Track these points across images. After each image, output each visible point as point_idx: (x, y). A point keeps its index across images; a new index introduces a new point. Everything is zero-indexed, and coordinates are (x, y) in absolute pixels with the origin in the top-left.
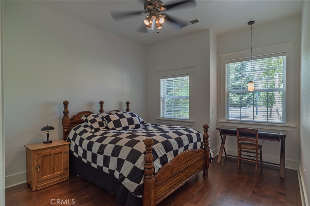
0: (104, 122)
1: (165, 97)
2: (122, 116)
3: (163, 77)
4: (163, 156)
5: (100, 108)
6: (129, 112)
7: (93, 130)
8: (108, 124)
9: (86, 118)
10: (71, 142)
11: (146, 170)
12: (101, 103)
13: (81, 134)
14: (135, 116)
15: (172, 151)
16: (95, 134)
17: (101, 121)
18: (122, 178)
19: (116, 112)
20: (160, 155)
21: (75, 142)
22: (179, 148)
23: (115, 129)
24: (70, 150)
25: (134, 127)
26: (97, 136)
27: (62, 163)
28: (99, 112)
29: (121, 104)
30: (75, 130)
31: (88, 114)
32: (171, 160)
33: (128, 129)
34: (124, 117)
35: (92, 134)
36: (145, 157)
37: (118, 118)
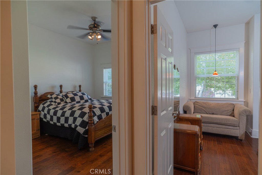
0: (64, 99)
1: (107, 82)
2: (76, 95)
3: (105, 68)
4: (99, 115)
5: (60, 90)
6: (81, 92)
7: (57, 104)
8: (66, 100)
9: (51, 96)
10: (41, 112)
11: (89, 121)
12: (61, 86)
13: (48, 106)
14: (85, 94)
15: (105, 113)
16: (58, 106)
17: (62, 98)
18: (76, 126)
19: (72, 92)
20: (97, 114)
21: (44, 112)
22: (110, 111)
23: (71, 103)
24: (40, 118)
25: (84, 102)
26: (59, 107)
27: (35, 126)
28: (60, 93)
29: (75, 87)
30: (43, 104)
31: (52, 94)
32: (105, 117)
33: (80, 103)
34: (77, 95)
35: (56, 106)
36: (88, 115)
37: (73, 96)
